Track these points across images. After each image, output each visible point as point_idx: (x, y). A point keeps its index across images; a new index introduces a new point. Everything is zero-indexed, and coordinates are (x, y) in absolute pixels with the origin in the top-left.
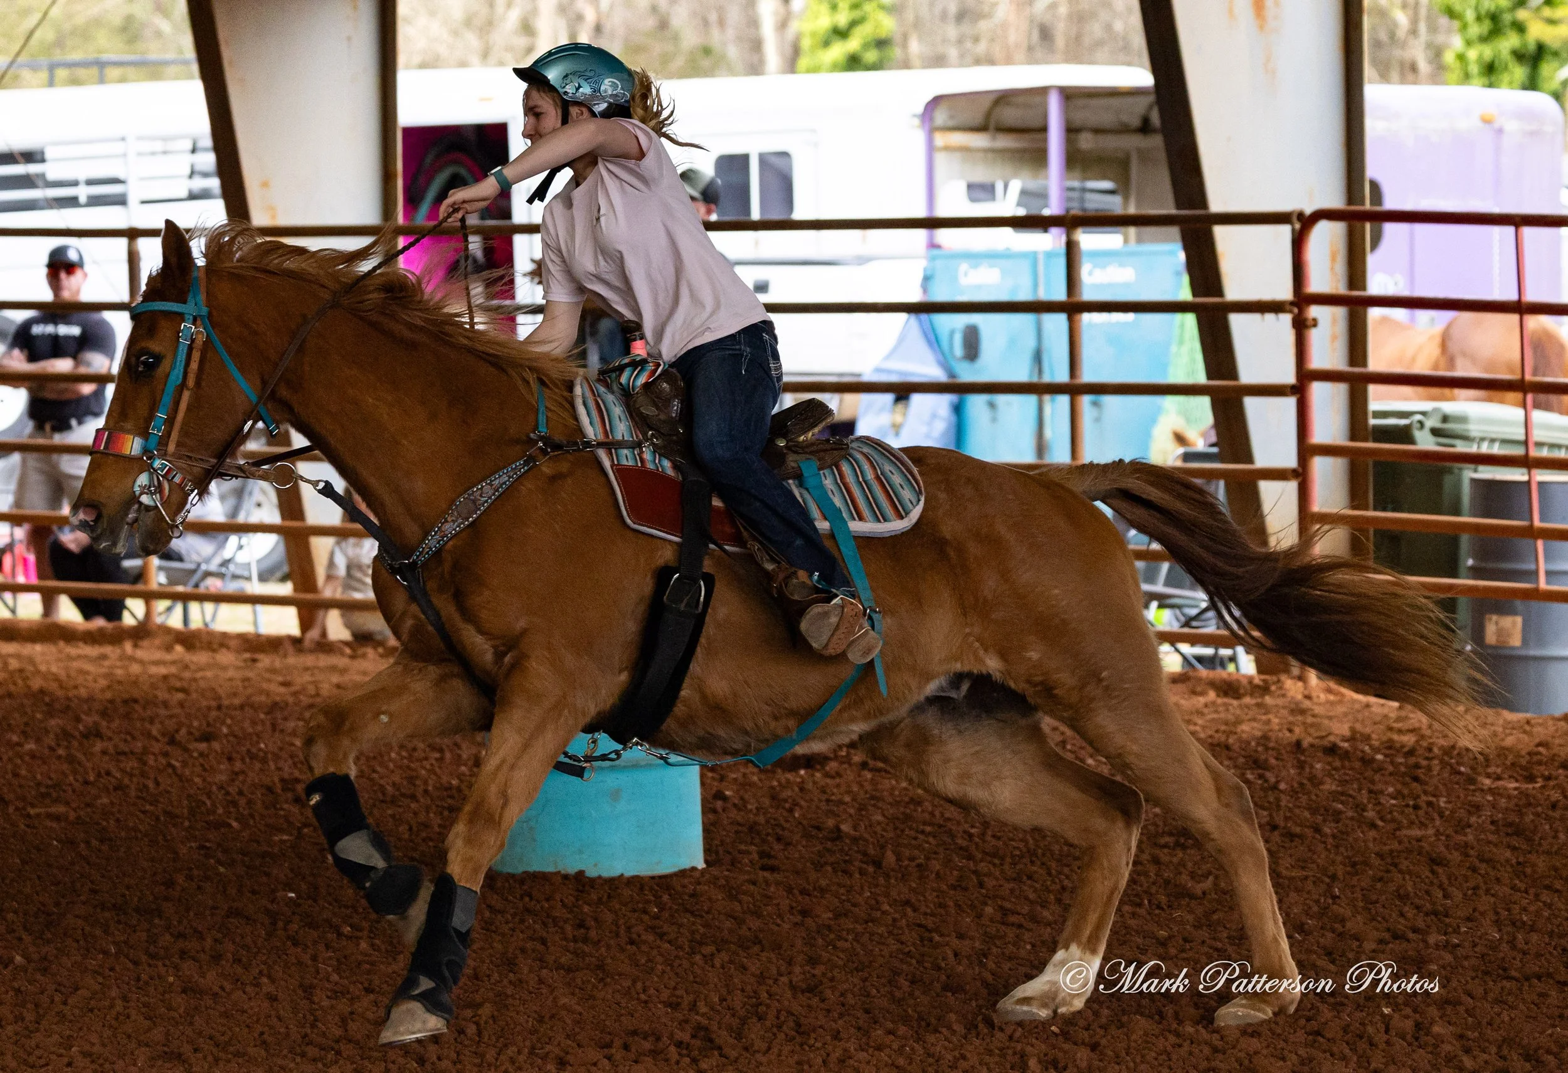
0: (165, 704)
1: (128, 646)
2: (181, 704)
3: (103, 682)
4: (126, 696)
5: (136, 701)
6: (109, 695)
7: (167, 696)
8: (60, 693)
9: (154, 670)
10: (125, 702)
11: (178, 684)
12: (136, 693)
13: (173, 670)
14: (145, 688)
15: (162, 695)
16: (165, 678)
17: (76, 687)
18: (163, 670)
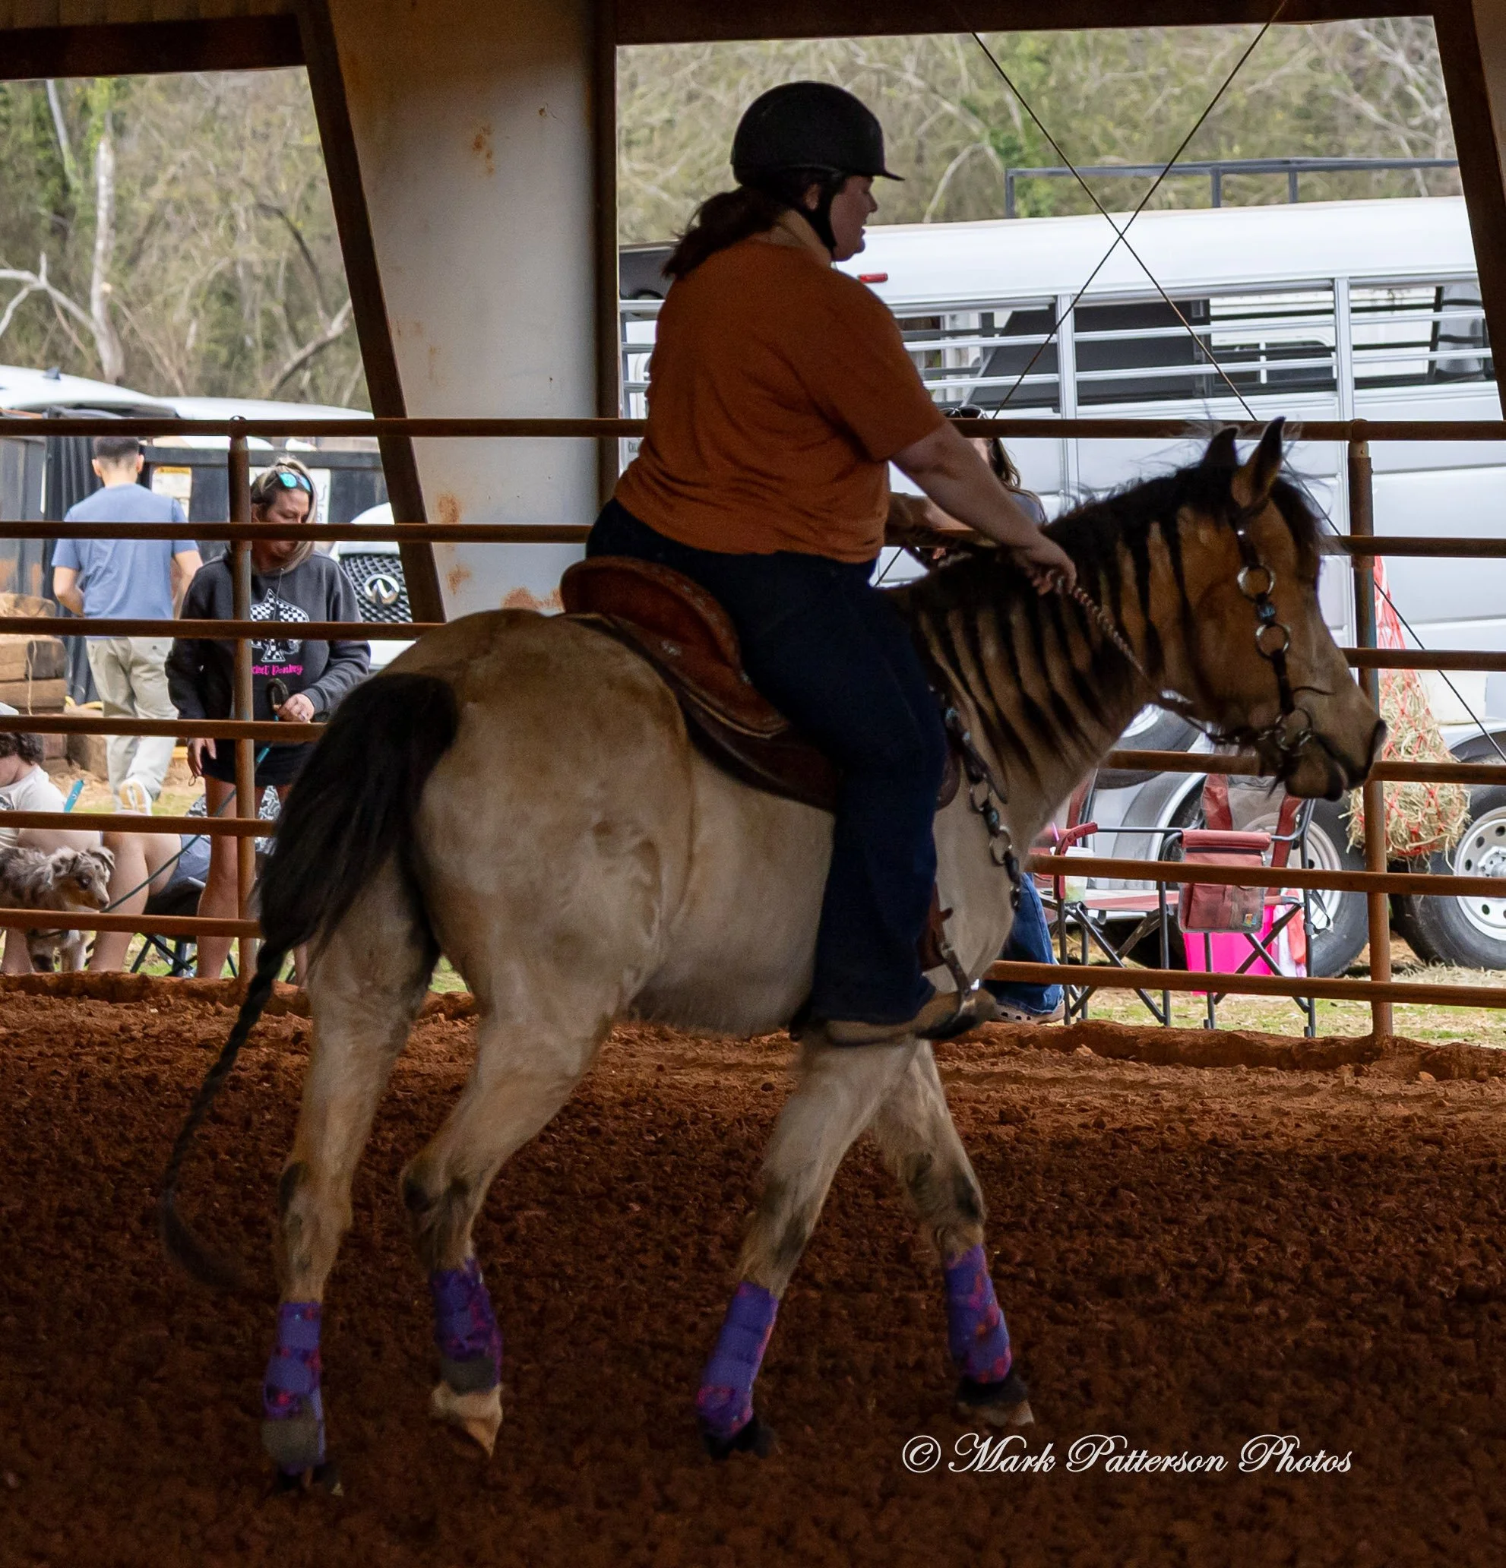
0: (1409, 1163)
1: (1347, 1073)
2: (1433, 1163)
3: (1309, 1129)
4: (1345, 1150)
5: (1363, 1158)
6: (1318, 1148)
7: (1409, 1150)
8: (1242, 1144)
9: (1387, 1109)
10: (1344, 1158)
11: (1428, 1132)
12: (1362, 1145)
13: (1418, 1109)
14: (1376, 1137)
15: (1403, 1148)
16: (1407, 1120)
17: (1267, 1136)
18: (1402, 1111)
